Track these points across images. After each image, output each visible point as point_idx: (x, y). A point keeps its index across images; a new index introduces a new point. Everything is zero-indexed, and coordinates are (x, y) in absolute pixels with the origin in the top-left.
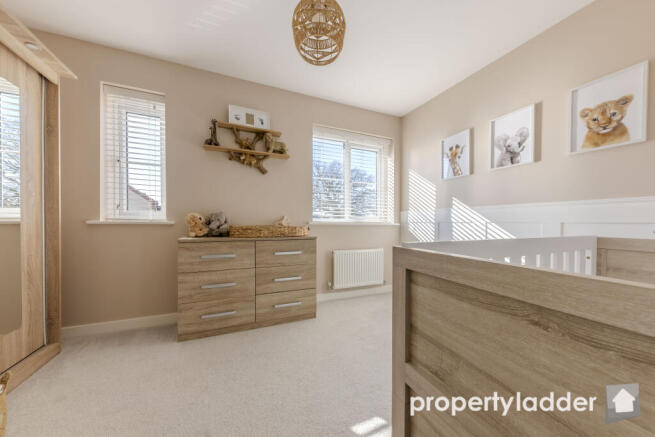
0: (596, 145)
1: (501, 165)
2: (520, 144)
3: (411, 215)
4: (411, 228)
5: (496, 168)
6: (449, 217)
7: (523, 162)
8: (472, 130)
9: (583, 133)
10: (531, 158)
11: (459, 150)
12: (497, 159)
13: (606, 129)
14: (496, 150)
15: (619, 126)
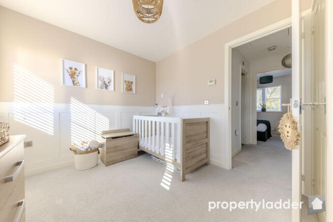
0: (127, 91)
1: (101, 88)
2: (109, 82)
7: (110, 90)
8: (86, 65)
9: (125, 87)
10: (113, 90)
11: (77, 72)
12: (99, 85)
13: (129, 88)
14: (99, 81)
15: (131, 88)
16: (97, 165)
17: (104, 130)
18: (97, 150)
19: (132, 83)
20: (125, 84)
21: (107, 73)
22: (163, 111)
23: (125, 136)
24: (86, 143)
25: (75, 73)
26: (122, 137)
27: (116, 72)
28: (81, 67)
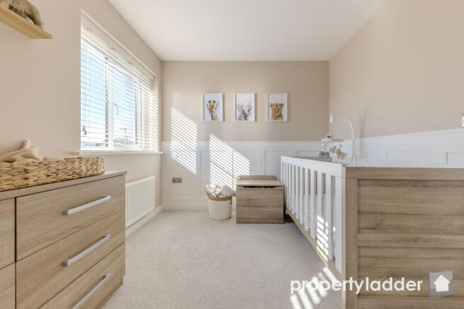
0: (275, 119)
1: (240, 119)
2: (249, 111)
3: (174, 144)
4: (174, 155)
5: (237, 121)
6: (208, 147)
7: (250, 120)
8: (224, 95)
9: (271, 113)
10: (253, 119)
11: (215, 104)
12: (238, 116)
13: (277, 114)
14: (237, 111)
15: (281, 114)
16: (230, 218)
17: (243, 174)
18: (230, 198)
19: (282, 105)
20: (271, 109)
21: (246, 99)
22: (333, 150)
23: (265, 187)
24: (219, 188)
25: (213, 107)
26: (260, 187)
27: (258, 96)
28: (218, 98)
